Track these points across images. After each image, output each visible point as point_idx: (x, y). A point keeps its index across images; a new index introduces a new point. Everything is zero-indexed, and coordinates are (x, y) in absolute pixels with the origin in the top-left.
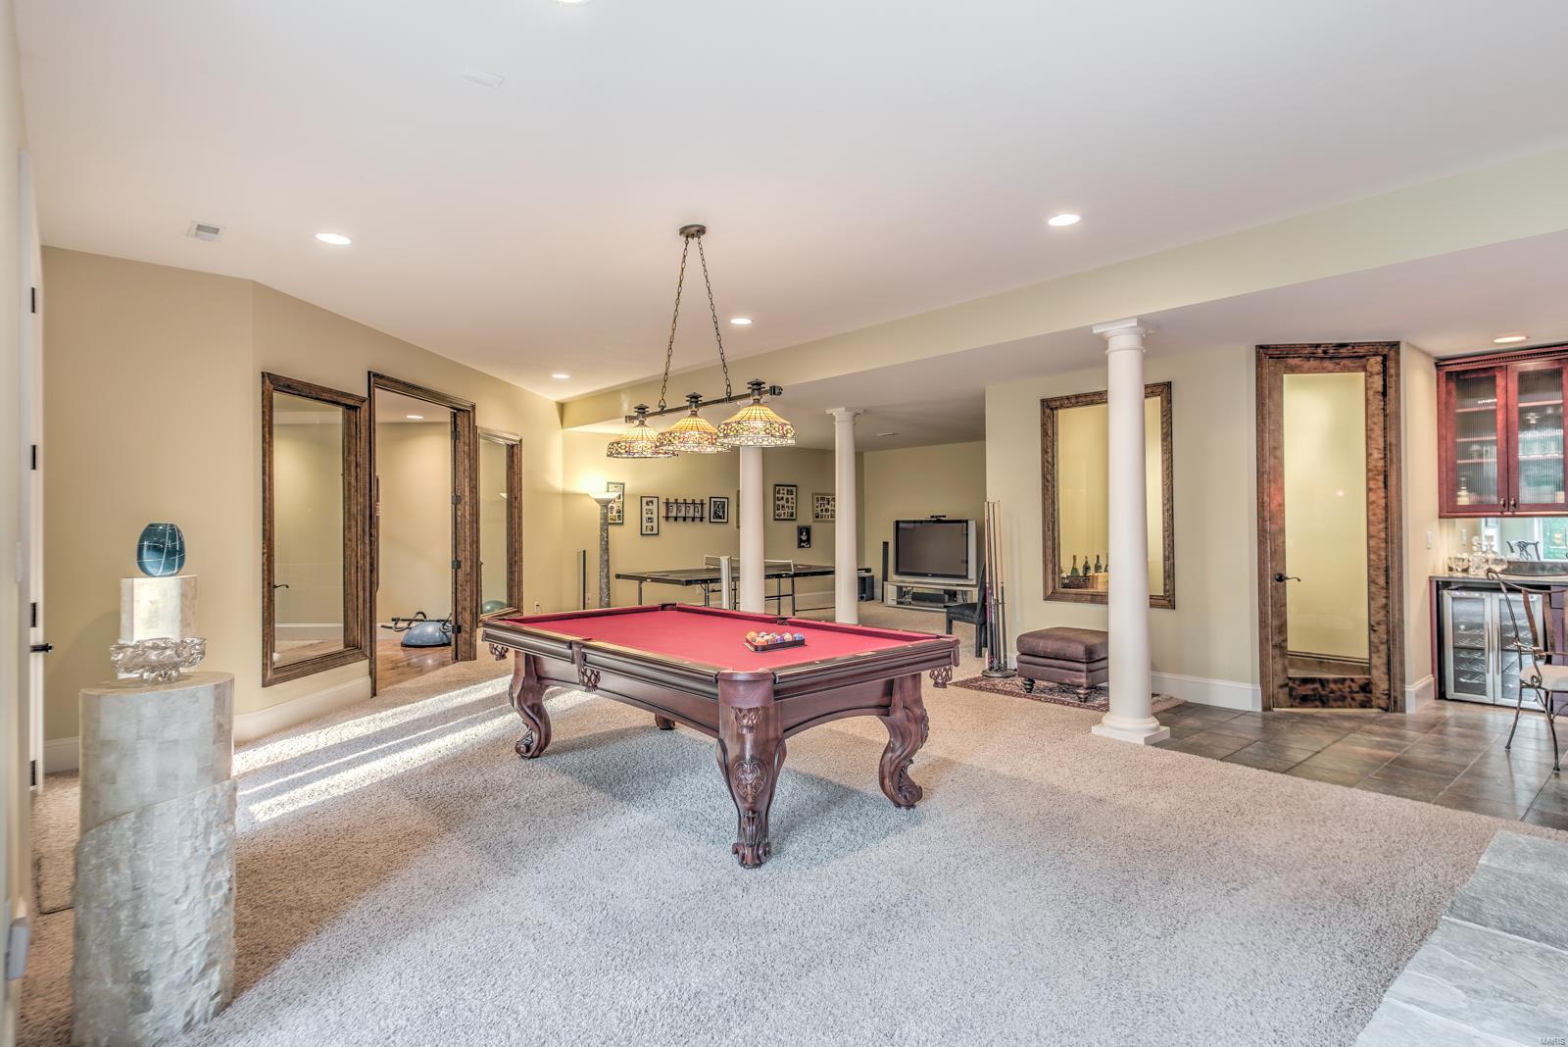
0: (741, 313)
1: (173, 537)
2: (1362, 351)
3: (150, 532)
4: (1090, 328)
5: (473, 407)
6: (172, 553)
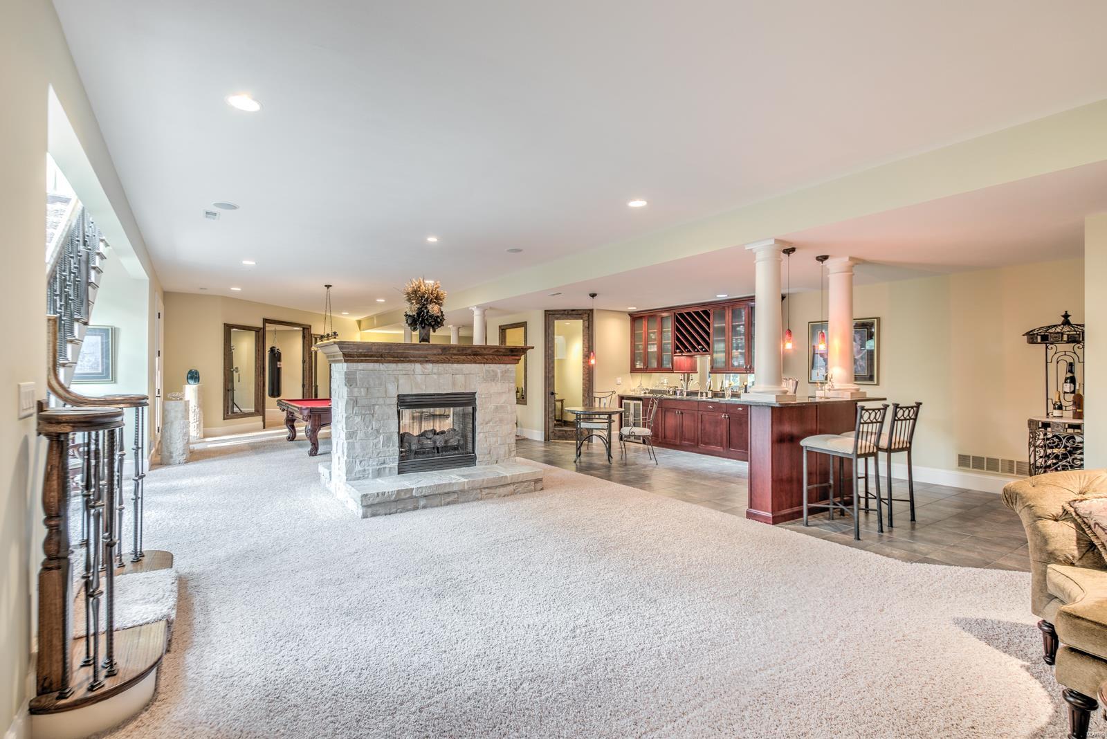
0: (380, 297)
1: (196, 374)
2: (580, 312)
3: (190, 372)
4: (468, 308)
5: (310, 326)
6: (196, 378)
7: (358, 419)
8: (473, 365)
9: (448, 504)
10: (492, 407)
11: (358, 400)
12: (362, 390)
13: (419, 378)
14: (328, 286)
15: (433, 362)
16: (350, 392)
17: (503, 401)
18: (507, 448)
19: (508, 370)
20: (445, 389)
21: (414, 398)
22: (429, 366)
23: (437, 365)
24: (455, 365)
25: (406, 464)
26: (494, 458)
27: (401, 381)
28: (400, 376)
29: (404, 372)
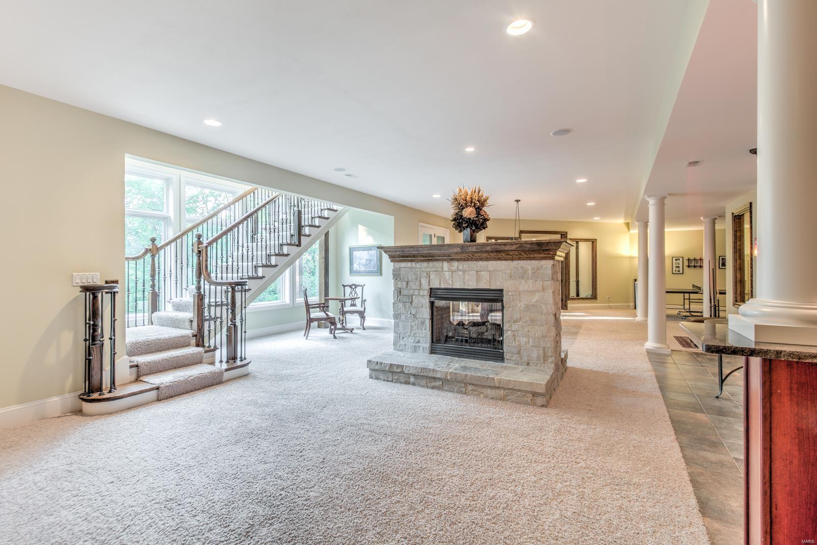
5: (567, 232)
7: (401, 305)
8: (499, 262)
9: (433, 388)
10: (522, 305)
11: (402, 291)
12: (404, 283)
13: (447, 275)
14: (518, 201)
15: (458, 260)
16: (396, 284)
17: (534, 300)
18: (541, 352)
19: (542, 266)
20: (469, 285)
21: (444, 291)
22: (455, 264)
23: (463, 262)
24: (480, 263)
25: (437, 347)
26: (525, 359)
27: (432, 277)
28: (431, 273)
29: (434, 269)
